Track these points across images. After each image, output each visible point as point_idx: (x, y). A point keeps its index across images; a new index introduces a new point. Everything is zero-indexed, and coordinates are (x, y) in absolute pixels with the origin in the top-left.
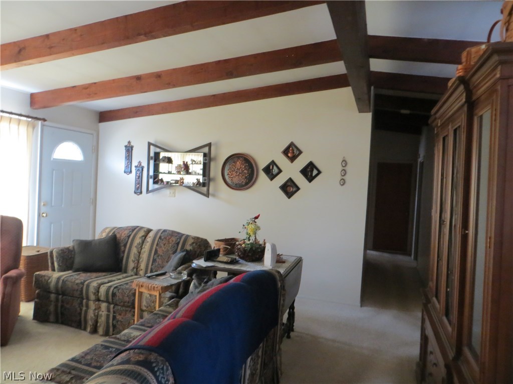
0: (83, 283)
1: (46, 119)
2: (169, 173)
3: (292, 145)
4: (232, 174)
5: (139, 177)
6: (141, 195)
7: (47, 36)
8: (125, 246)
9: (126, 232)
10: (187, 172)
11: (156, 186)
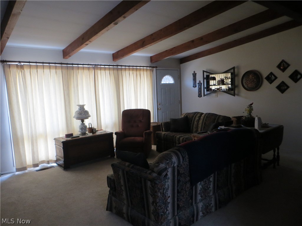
0: (173, 136)
1: (157, 66)
2: (214, 85)
3: (283, 61)
4: (247, 83)
5: (200, 88)
6: (201, 98)
7: (152, 35)
8: (192, 121)
9: (192, 115)
10: (223, 84)
11: (208, 92)
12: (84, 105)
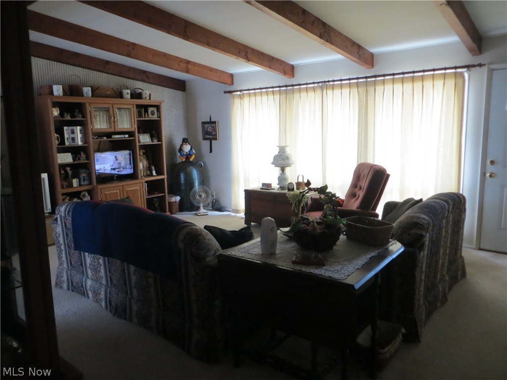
12: (286, 146)
